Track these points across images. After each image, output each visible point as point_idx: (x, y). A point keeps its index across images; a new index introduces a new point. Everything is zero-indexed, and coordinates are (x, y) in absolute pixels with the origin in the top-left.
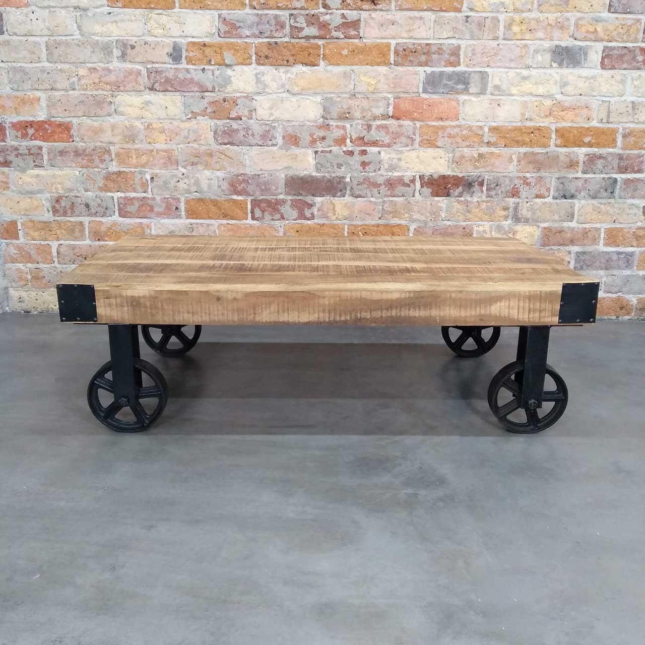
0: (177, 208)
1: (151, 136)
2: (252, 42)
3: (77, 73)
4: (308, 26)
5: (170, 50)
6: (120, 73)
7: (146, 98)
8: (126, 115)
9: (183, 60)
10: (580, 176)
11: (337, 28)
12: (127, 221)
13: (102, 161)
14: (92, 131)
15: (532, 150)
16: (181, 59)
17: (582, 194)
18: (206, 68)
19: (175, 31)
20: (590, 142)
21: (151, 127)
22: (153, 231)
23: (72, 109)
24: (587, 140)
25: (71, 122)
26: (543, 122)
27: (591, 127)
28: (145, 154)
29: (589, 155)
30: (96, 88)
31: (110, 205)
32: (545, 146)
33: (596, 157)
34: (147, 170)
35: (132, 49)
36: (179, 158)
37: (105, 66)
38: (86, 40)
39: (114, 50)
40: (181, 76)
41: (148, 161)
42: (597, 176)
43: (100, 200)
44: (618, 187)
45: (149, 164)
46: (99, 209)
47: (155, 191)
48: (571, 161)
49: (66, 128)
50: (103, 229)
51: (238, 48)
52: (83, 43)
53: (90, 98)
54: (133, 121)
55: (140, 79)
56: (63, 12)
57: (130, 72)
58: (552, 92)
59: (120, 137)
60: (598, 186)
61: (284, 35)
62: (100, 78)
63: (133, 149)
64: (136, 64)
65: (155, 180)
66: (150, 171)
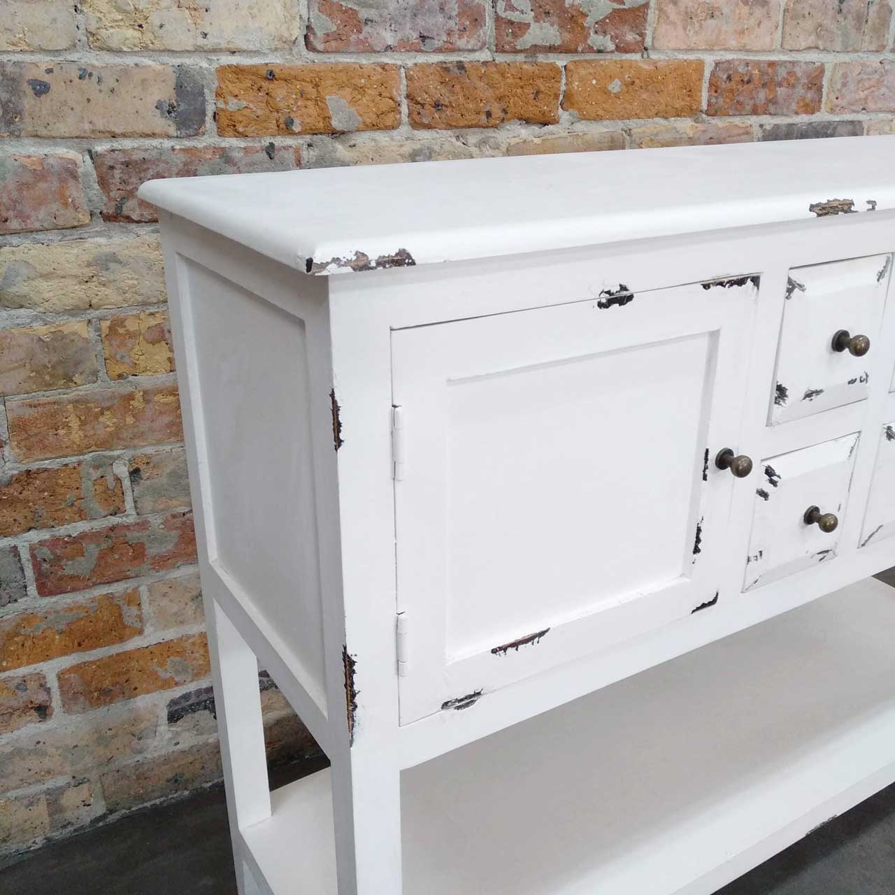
1: (122, 357)
2: (399, 63)
4: (537, 19)
5: (165, 92)
8: (34, 305)
9: (209, 123)
11: (602, 27)
12: (66, 600)
16: (203, 122)
18: (276, 144)
19: (180, 32)
21: (121, 331)
22: (146, 607)
28: (108, 409)
31: (8, 572)
34: (117, 453)
35: (38, 93)
41: (118, 428)
45: (125, 435)
47: (146, 503)
51: (363, 81)
54: (60, 320)
55: (74, 191)
57: (41, 173)
59: (23, 374)
61: (480, 44)
63: (70, 402)
64: (56, 145)
65: (144, 475)
66: (129, 453)
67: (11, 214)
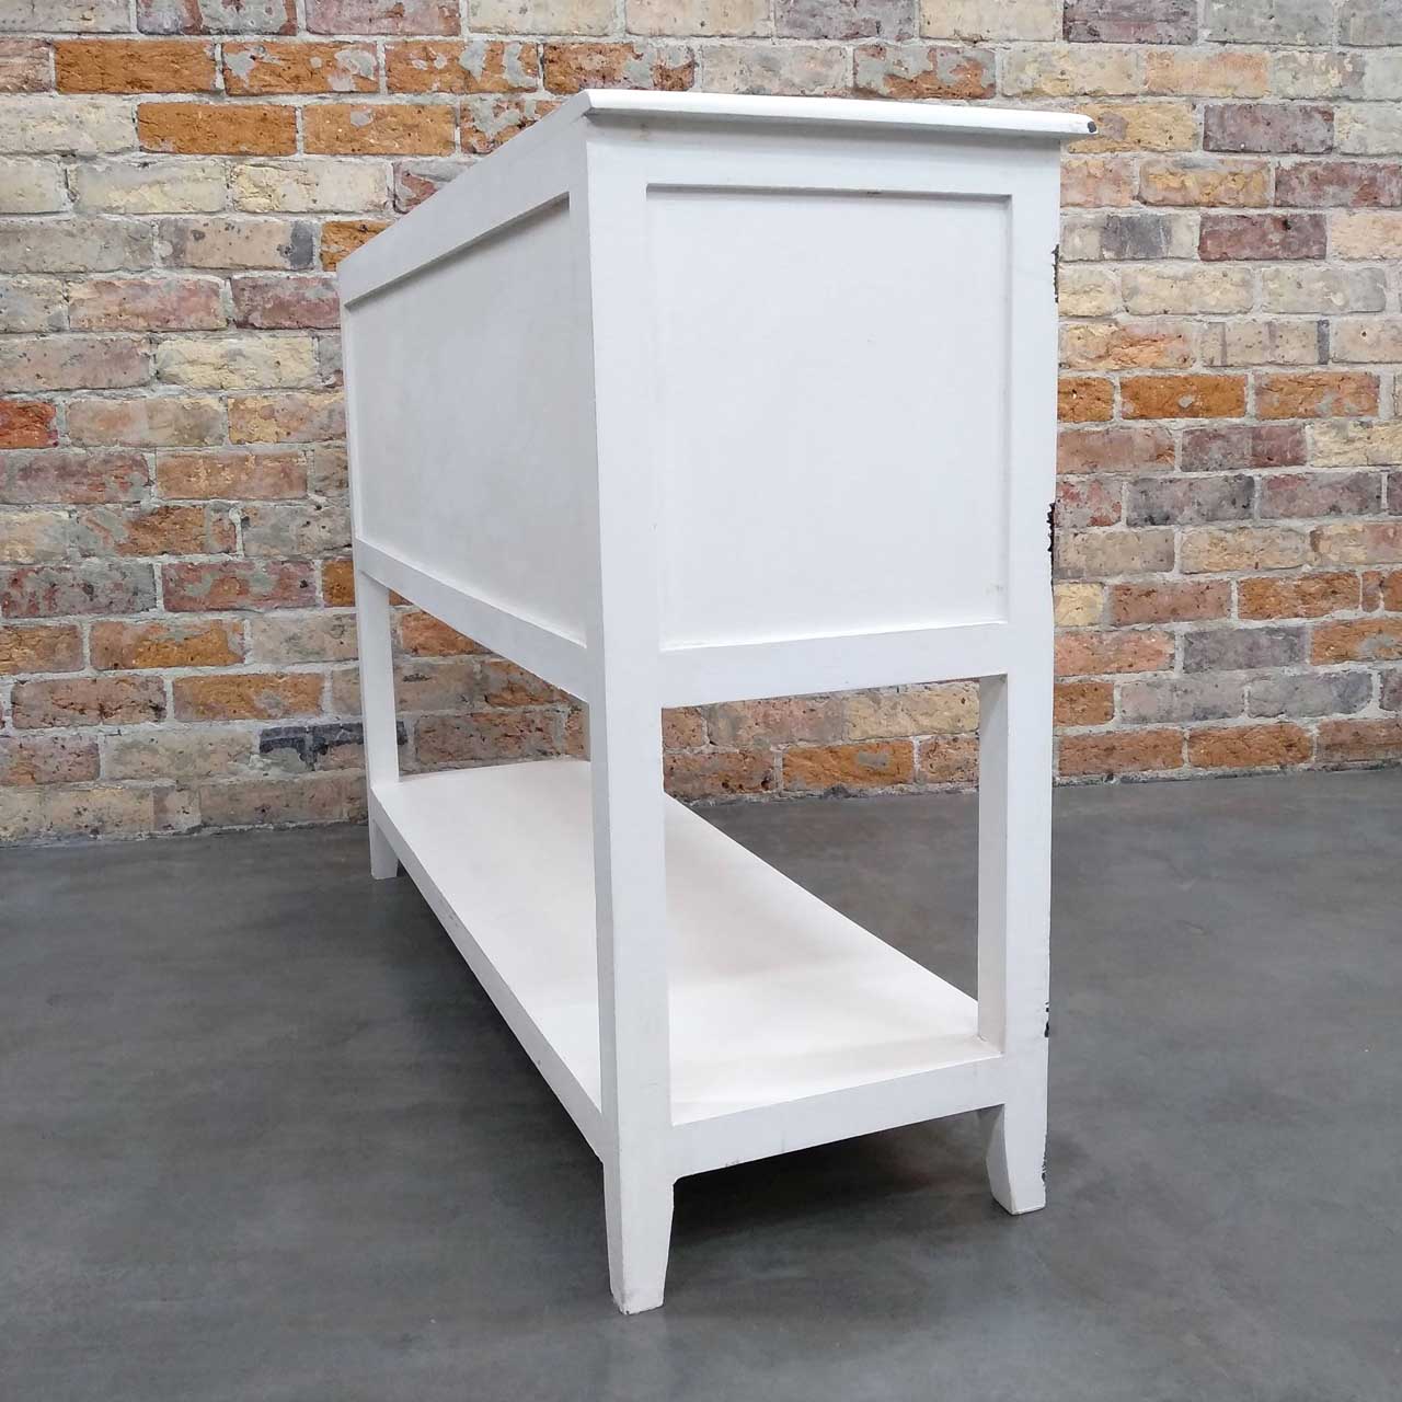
0: (305, 584)
1: (241, 427)
3: (66, 295)
5: (284, 239)
6: (169, 293)
7: (231, 343)
8: (182, 383)
9: (316, 261)
10: (1178, 477)
12: (185, 618)
13: (125, 486)
14: (100, 420)
15: (1077, 426)
16: (311, 260)
17: (1188, 512)
19: (297, 199)
20: (1192, 405)
21: (242, 407)
22: (247, 638)
23: (53, 373)
24: (1186, 401)
25: (51, 401)
26: (1094, 370)
27: (1192, 376)
28: (228, 466)
29: (1192, 432)
30: (113, 325)
31: (144, 584)
32: (1101, 419)
33: (1207, 435)
34: (232, 502)
35: (197, 239)
36: (309, 473)
37: (132, 277)
38: (89, 222)
39: (156, 244)
40: (310, 294)
41: (236, 482)
42: (1214, 474)
43: (119, 575)
44: (1256, 496)
45: (240, 488)
46: (117, 595)
47: (253, 548)
48: (1158, 446)
49: (39, 416)
50: (127, 639)
52: (83, 231)
53: (98, 345)
54: (199, 395)
55: (215, 304)
56: (36, 163)
57: (195, 291)
58: (1107, 309)
59: (170, 431)
60: (1218, 494)
62: (120, 305)
63: (201, 457)
64: (207, 273)
65: (252, 523)
66: (242, 504)
67: (172, 317)
